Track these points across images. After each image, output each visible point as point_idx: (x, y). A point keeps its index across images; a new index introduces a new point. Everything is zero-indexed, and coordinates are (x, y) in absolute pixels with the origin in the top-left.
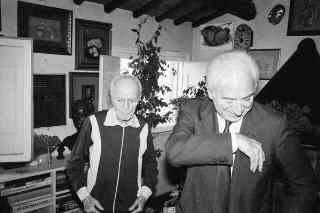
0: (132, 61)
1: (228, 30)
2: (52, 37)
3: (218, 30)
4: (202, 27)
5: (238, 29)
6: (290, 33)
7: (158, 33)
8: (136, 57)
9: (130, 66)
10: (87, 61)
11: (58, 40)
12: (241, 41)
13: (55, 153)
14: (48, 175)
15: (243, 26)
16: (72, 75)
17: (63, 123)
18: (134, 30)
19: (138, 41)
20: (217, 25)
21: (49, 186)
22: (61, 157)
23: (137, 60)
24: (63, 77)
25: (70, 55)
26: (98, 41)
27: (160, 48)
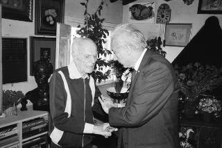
0: (79, 29)
1: (151, 8)
2: (15, 5)
3: (143, 8)
4: (131, 5)
5: (160, 8)
6: (200, 12)
7: (101, 8)
8: (83, 26)
9: (78, 32)
10: (44, 28)
11: (21, 8)
12: (163, 16)
13: (20, 106)
15: (164, 5)
16: (32, 39)
17: (25, 79)
18: (83, 4)
19: (86, 13)
20: (142, 4)
22: (24, 108)
23: (83, 29)
24: (25, 40)
25: (31, 21)
26: (54, 11)
27: (103, 20)
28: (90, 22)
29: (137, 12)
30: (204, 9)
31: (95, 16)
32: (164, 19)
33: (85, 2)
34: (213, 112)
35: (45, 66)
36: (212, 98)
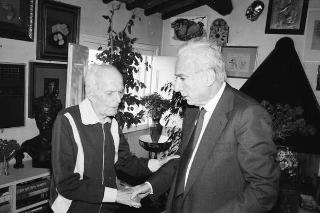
0: (101, 52)
1: (201, 25)
2: (9, 18)
3: (190, 24)
4: (173, 19)
5: (214, 24)
6: (268, 31)
7: (131, 23)
8: (106, 48)
9: (98, 57)
10: (50, 49)
12: (218, 36)
13: (13, 161)
14: (6, 190)
15: (220, 21)
16: (33, 65)
17: (21, 123)
19: (110, 30)
20: (189, 18)
21: (7, 203)
23: (105, 52)
24: (22, 67)
25: (32, 40)
26: (64, 26)
27: (135, 40)
28: (115, 43)
29: (182, 29)
30: (274, 26)
31: (123, 35)
32: (219, 39)
33: (110, 15)
34: (287, 169)
35: (51, 105)
36: (285, 150)
